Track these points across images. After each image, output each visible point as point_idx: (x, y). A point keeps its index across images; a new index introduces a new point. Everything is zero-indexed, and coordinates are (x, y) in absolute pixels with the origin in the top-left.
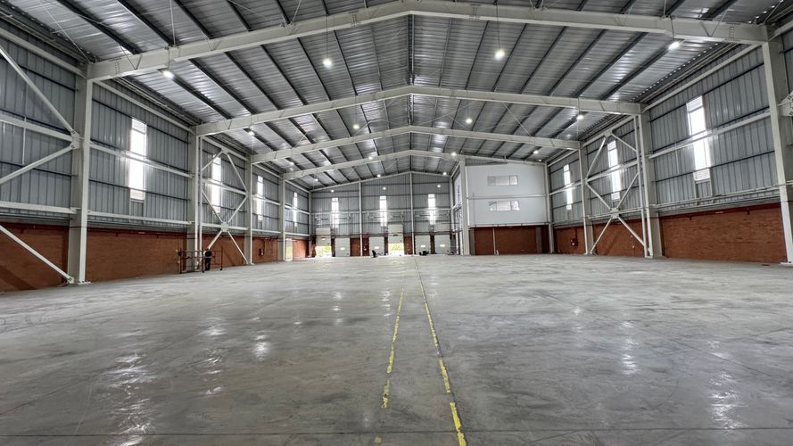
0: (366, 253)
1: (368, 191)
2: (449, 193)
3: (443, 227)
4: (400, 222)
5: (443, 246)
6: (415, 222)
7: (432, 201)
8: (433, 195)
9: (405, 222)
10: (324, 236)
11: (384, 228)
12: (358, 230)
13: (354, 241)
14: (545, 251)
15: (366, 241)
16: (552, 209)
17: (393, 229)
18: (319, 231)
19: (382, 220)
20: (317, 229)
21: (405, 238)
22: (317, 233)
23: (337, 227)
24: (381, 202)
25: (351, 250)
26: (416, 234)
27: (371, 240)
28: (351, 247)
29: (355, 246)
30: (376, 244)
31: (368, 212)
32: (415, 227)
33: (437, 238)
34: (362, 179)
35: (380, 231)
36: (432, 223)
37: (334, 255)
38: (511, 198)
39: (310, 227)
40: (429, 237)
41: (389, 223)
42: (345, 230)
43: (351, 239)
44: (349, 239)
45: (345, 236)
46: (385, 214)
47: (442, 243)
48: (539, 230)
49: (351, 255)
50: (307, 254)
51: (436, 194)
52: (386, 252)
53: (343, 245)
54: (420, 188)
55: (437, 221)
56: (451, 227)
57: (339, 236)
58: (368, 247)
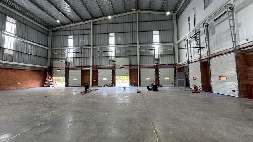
0: (95, 84)
2: (173, 30)
4: (126, 56)
5: (167, 78)
6: (141, 56)
7: (156, 37)
8: (157, 32)
9: (131, 56)
10: (59, 68)
11: (112, 61)
12: (89, 63)
13: (85, 73)
15: (96, 73)
17: (120, 62)
18: (56, 63)
20: (54, 62)
22: (54, 65)
24: (110, 38)
27: (101, 72)
28: (82, 79)
30: (104, 76)
31: (98, 47)
32: (140, 61)
34: (94, 18)
35: (108, 64)
37: (67, 85)
39: (49, 60)
40: (154, 70)
43: (83, 71)
44: (81, 71)
46: (113, 49)
47: (167, 75)
49: (82, 86)
51: (160, 30)
52: (113, 83)
53: (75, 76)
54: (145, 26)
55: (161, 55)
56: (175, 61)
58: (97, 78)
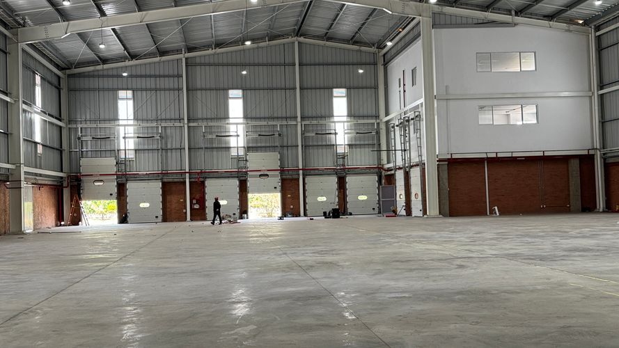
0: (199, 214)
1: (203, 77)
2: (376, 88)
3: (363, 158)
4: (272, 148)
5: (363, 198)
6: (305, 147)
7: (340, 103)
8: (343, 91)
9: (283, 148)
10: (102, 177)
11: (238, 159)
12: (181, 163)
13: (170, 187)
14: (588, 207)
15: (199, 188)
16: (603, 123)
17: (257, 161)
18: (87, 164)
19: (233, 142)
20: (83, 161)
21: (283, 181)
22: (83, 171)
23: (131, 155)
24: (231, 102)
25: (164, 209)
26: (307, 172)
27: (211, 185)
28: (164, 202)
29: (173, 199)
31: (204, 124)
33: (351, 180)
35: (229, 167)
36: (340, 150)
37: (123, 219)
38: (521, 99)
39: (66, 156)
40: (334, 179)
41: (248, 149)
42: (149, 164)
43: (164, 184)
44: (161, 184)
45: (149, 177)
46: (241, 130)
47: (362, 191)
48: (575, 165)
49: (165, 219)
50: (60, 217)
51: (349, 88)
52: (244, 211)
53: (146, 197)
54: (316, 76)
55: (350, 146)
56: (379, 159)
57: (136, 178)
58: (202, 201)
